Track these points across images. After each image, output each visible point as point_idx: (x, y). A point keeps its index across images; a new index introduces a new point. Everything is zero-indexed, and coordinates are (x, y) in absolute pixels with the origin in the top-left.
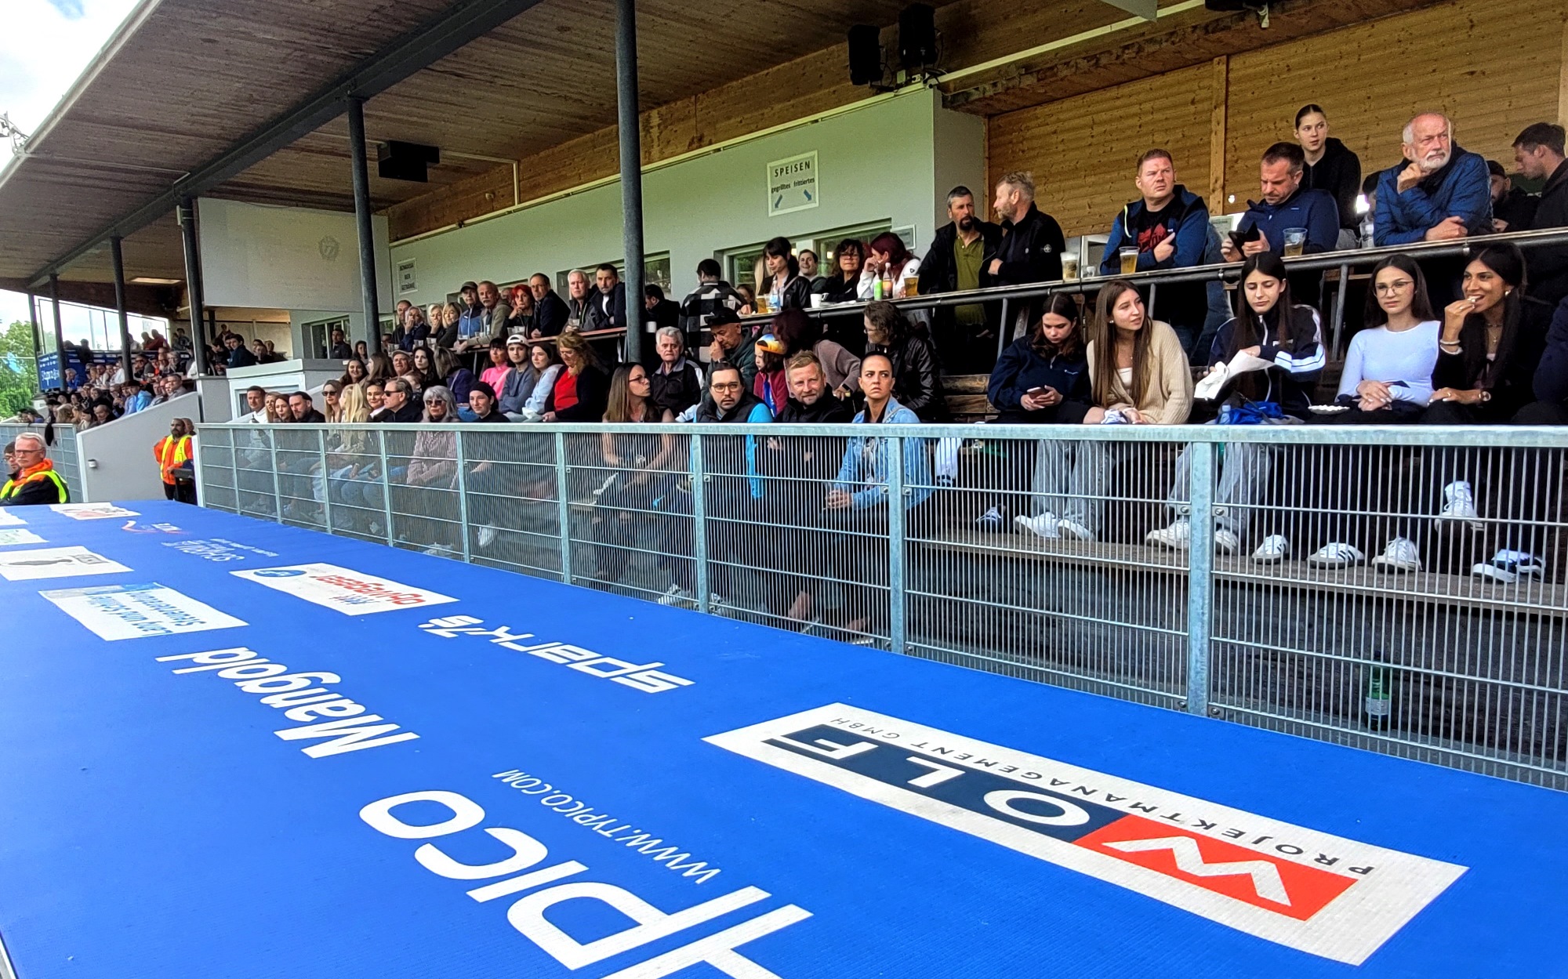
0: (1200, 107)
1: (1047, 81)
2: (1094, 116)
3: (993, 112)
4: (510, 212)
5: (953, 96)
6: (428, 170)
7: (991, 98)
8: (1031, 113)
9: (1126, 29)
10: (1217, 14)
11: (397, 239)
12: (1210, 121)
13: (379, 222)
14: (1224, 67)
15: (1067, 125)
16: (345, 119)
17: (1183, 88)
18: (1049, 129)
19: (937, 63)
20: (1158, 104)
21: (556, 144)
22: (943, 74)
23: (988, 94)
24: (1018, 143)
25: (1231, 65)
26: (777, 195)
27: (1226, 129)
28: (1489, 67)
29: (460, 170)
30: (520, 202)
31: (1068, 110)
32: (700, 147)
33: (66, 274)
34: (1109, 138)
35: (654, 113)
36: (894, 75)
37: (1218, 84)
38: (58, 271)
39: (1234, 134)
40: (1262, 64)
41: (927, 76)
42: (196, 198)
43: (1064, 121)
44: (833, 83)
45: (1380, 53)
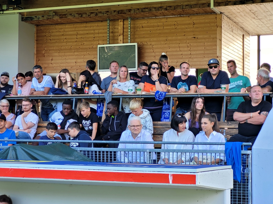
0: (114, 34)
2: (78, 32)
3: (39, 24)
5: (26, 18)
7: (41, 21)
8: (54, 27)
9: (92, 7)
14: (122, 23)
15: (67, 33)
18: (61, 33)
20: (100, 31)
22: (22, 9)
23: (40, 19)
24: (48, 36)
25: (125, 23)
28: (199, 37)
31: (68, 28)
34: (83, 40)
36: (2, 6)
37: (120, 28)
43: (66, 31)
45: (169, 27)
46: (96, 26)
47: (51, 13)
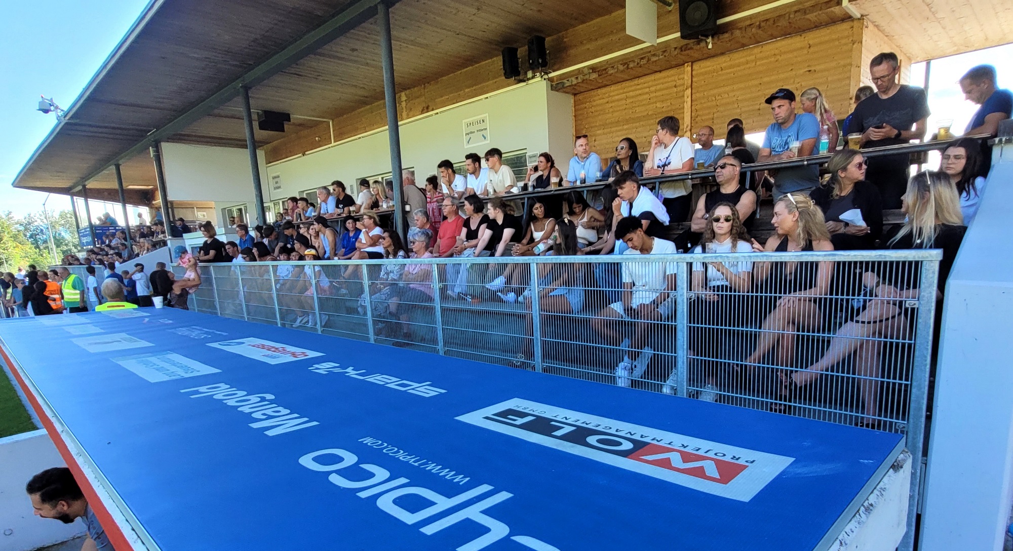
0: (679, 89)
1: (603, 76)
2: (627, 94)
3: (577, 92)
4: (329, 148)
5: (556, 84)
6: (286, 126)
7: (575, 85)
8: (596, 92)
9: (642, 49)
10: (686, 41)
11: (270, 163)
12: (683, 96)
13: (261, 154)
14: (689, 68)
15: (614, 98)
16: (240, 99)
17: (670, 79)
18: (606, 100)
19: (547, 67)
20: (658, 87)
21: (353, 111)
22: (550, 73)
23: (573, 83)
24: (589, 108)
25: (694, 67)
26: (468, 137)
27: (692, 100)
28: (818, 68)
29: (302, 125)
30: (335, 142)
31: (613, 91)
32: (428, 112)
33: (91, 184)
35: (403, 94)
36: (526, 73)
37: (687, 78)
38: (86, 183)
39: (696, 103)
40: (709, 67)
41: (543, 74)
42: (160, 142)
43: (612, 96)
44: (496, 78)
45: (766, 61)
46: (652, 81)
47: (586, 71)
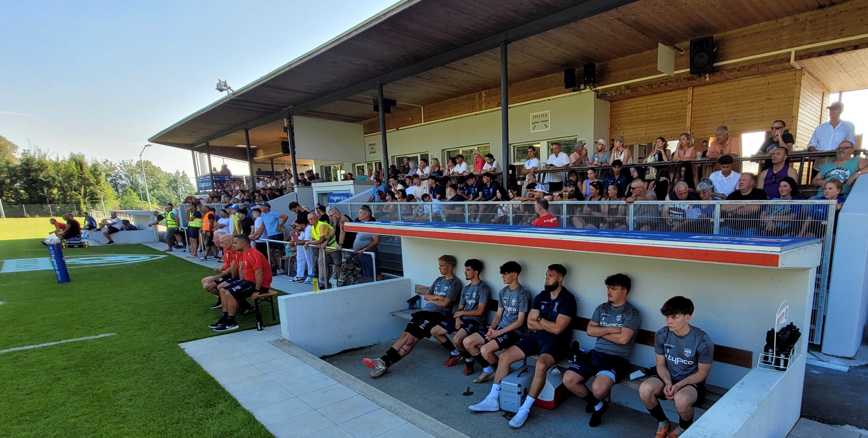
0: (684, 103)
1: (634, 92)
2: (648, 103)
3: (613, 100)
4: (418, 126)
5: (601, 95)
6: (391, 109)
7: (614, 96)
8: (626, 101)
9: (662, 77)
10: (692, 75)
11: (365, 134)
12: (686, 107)
13: (360, 127)
14: (691, 91)
15: (638, 106)
17: (678, 96)
18: (632, 107)
19: (595, 84)
20: (670, 101)
21: (441, 101)
22: (597, 87)
23: (613, 95)
24: (621, 110)
25: (695, 90)
26: (534, 125)
27: (692, 110)
28: (774, 97)
30: (424, 122)
31: (639, 101)
33: (216, 143)
34: (652, 111)
35: (483, 92)
36: (579, 87)
37: (690, 96)
39: (695, 112)
40: (704, 90)
41: (592, 87)
42: (293, 115)
43: (637, 104)
44: (557, 87)
45: (741, 90)
46: (666, 97)
47: (623, 88)
